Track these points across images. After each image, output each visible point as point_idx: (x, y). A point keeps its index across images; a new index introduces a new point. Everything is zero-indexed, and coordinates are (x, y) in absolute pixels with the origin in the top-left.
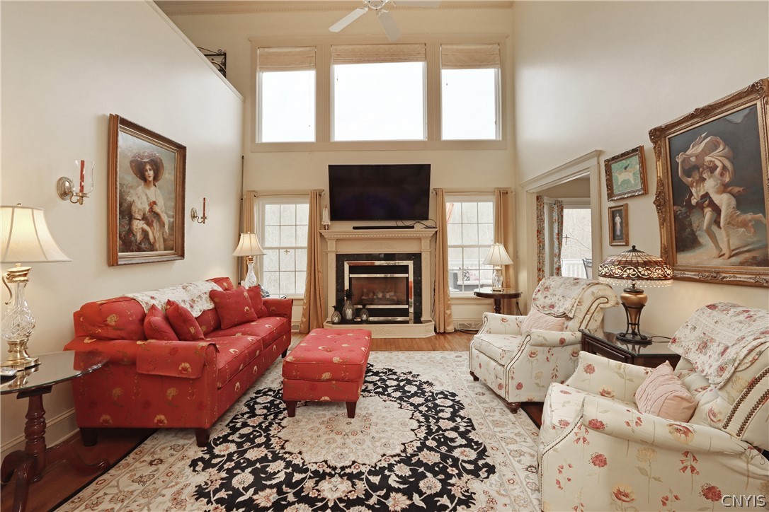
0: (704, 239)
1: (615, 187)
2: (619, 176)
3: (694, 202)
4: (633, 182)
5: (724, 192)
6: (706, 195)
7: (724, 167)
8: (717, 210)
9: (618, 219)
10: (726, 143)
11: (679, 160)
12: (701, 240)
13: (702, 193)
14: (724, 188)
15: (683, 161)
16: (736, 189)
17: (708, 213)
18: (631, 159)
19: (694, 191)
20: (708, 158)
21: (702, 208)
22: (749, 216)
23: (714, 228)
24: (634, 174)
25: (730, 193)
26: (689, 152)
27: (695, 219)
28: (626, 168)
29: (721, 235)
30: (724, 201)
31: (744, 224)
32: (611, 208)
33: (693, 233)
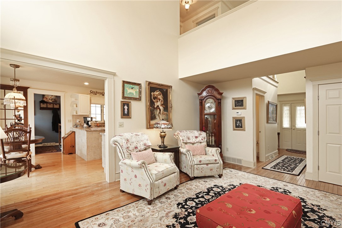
0: (157, 117)
1: (125, 93)
2: (128, 90)
3: (155, 107)
4: (135, 95)
5: (162, 106)
6: (158, 106)
7: (162, 100)
8: (160, 110)
9: (126, 107)
10: (163, 95)
11: (152, 94)
12: (156, 117)
13: (157, 105)
14: (162, 105)
15: (153, 95)
16: (164, 106)
17: (158, 110)
18: (135, 86)
19: (155, 104)
20: (159, 97)
21: (157, 109)
22: (165, 112)
23: (159, 114)
24: (136, 92)
25: (163, 106)
26: (155, 93)
27: (155, 111)
28: (132, 88)
29: (161, 116)
30: (161, 108)
31: (165, 114)
32: (122, 101)
33: (155, 115)
